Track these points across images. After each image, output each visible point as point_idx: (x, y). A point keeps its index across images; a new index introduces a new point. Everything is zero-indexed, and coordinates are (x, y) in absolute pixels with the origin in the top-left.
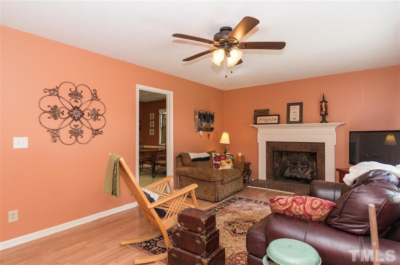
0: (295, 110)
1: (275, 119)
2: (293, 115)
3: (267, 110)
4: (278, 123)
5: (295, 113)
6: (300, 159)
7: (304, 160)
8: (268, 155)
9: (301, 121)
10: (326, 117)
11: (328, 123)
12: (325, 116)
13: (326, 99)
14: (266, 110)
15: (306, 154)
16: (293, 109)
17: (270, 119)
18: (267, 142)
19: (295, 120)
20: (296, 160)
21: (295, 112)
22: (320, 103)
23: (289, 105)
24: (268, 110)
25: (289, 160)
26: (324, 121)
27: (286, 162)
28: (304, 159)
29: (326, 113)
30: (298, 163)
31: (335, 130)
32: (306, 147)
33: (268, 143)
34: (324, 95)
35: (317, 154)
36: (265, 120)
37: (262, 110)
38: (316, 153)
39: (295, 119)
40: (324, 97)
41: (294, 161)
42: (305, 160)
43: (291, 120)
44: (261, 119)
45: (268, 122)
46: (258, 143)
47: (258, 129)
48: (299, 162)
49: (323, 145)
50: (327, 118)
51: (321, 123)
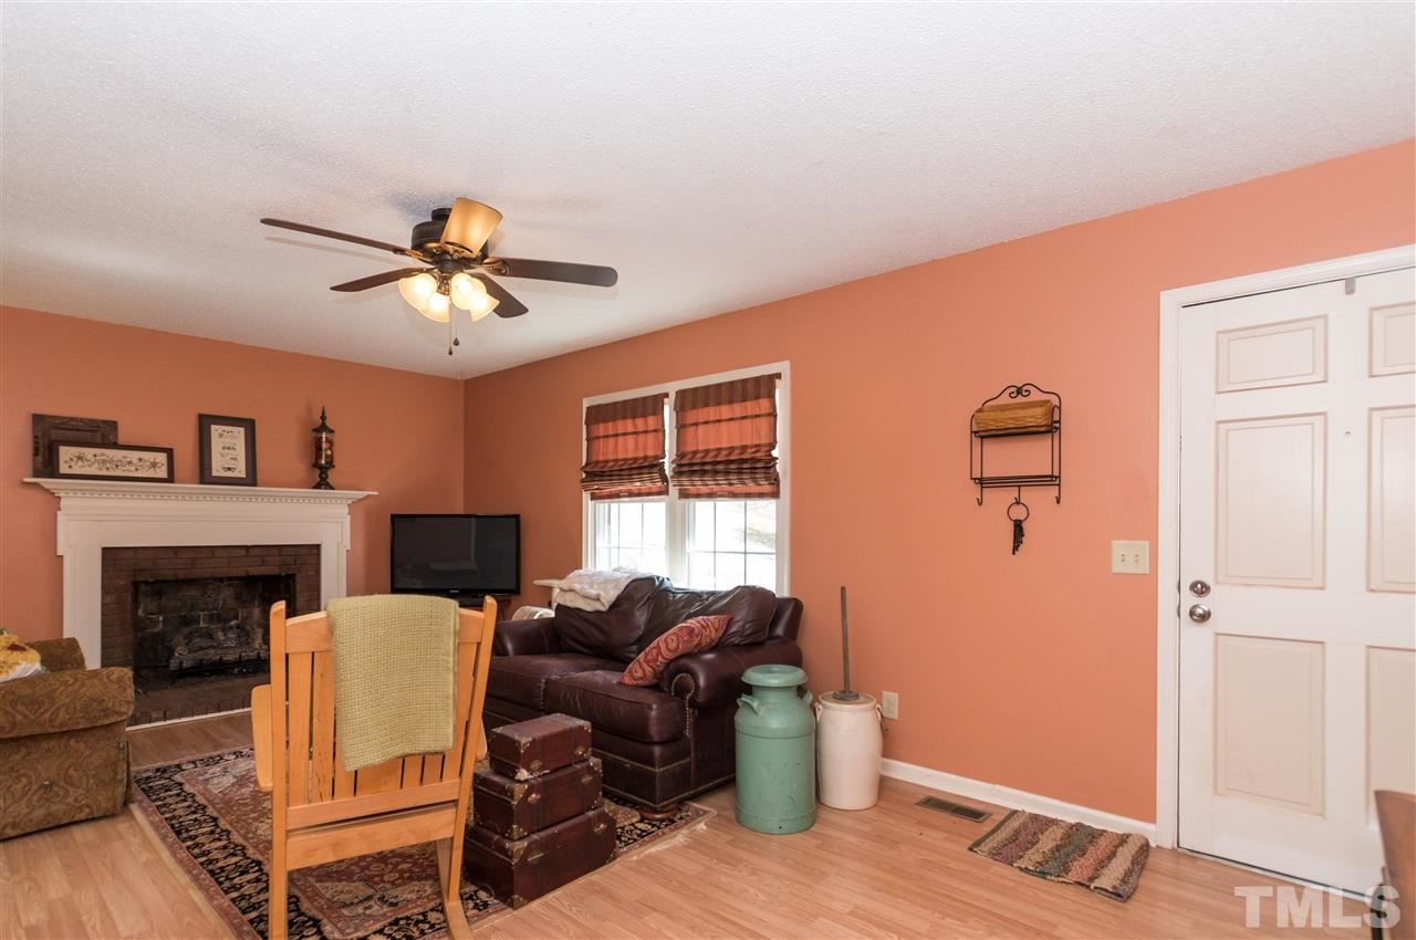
0: (228, 441)
1: (154, 465)
2: (223, 456)
3: (105, 422)
4: (170, 479)
5: (232, 451)
6: (207, 603)
7: (221, 603)
8: (108, 600)
9: (251, 479)
10: (329, 473)
11: (333, 489)
12: (328, 469)
13: (329, 424)
14: (101, 425)
15: (230, 585)
16: (221, 435)
17: (130, 463)
18: (104, 549)
19: (229, 474)
20: (192, 610)
21: (229, 448)
22: (315, 434)
23: (205, 422)
24: (113, 425)
25: (160, 613)
26: (323, 483)
27: (150, 620)
28: (224, 600)
29: (330, 463)
30: (199, 616)
31: (347, 510)
32: (263, 561)
33: (110, 555)
34: (323, 413)
35: (298, 578)
36: (104, 462)
37: (82, 420)
38: (294, 575)
39: (229, 469)
40: (323, 418)
41: (183, 614)
42: (224, 604)
43: (217, 471)
44: (80, 458)
45: (119, 473)
46: (62, 556)
47: (59, 498)
48: (201, 613)
49: (315, 551)
50: (332, 477)
51: (315, 487)
